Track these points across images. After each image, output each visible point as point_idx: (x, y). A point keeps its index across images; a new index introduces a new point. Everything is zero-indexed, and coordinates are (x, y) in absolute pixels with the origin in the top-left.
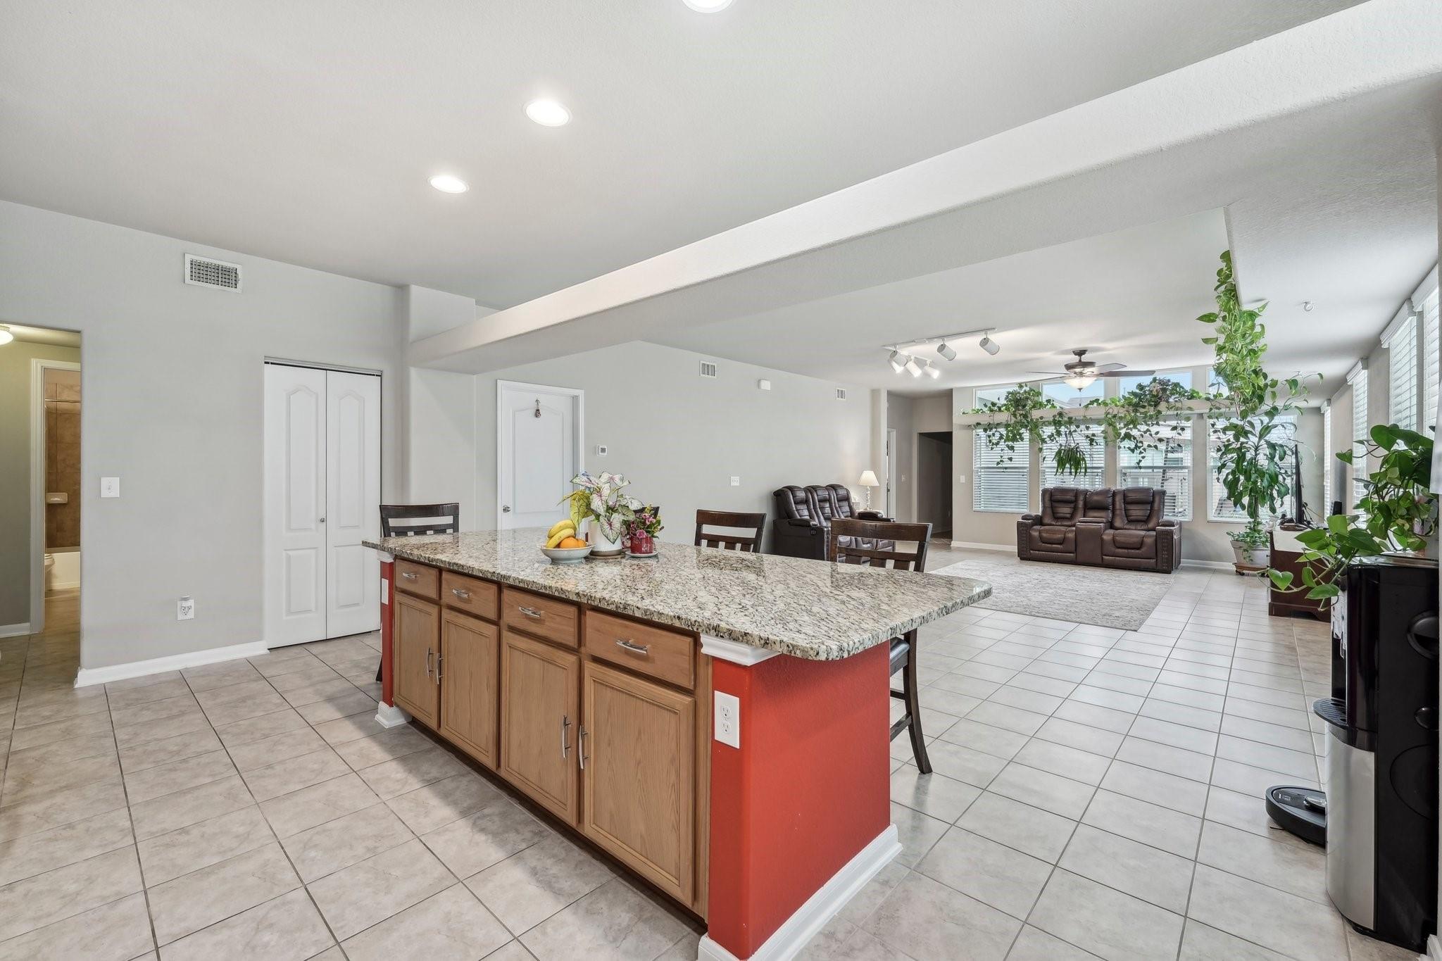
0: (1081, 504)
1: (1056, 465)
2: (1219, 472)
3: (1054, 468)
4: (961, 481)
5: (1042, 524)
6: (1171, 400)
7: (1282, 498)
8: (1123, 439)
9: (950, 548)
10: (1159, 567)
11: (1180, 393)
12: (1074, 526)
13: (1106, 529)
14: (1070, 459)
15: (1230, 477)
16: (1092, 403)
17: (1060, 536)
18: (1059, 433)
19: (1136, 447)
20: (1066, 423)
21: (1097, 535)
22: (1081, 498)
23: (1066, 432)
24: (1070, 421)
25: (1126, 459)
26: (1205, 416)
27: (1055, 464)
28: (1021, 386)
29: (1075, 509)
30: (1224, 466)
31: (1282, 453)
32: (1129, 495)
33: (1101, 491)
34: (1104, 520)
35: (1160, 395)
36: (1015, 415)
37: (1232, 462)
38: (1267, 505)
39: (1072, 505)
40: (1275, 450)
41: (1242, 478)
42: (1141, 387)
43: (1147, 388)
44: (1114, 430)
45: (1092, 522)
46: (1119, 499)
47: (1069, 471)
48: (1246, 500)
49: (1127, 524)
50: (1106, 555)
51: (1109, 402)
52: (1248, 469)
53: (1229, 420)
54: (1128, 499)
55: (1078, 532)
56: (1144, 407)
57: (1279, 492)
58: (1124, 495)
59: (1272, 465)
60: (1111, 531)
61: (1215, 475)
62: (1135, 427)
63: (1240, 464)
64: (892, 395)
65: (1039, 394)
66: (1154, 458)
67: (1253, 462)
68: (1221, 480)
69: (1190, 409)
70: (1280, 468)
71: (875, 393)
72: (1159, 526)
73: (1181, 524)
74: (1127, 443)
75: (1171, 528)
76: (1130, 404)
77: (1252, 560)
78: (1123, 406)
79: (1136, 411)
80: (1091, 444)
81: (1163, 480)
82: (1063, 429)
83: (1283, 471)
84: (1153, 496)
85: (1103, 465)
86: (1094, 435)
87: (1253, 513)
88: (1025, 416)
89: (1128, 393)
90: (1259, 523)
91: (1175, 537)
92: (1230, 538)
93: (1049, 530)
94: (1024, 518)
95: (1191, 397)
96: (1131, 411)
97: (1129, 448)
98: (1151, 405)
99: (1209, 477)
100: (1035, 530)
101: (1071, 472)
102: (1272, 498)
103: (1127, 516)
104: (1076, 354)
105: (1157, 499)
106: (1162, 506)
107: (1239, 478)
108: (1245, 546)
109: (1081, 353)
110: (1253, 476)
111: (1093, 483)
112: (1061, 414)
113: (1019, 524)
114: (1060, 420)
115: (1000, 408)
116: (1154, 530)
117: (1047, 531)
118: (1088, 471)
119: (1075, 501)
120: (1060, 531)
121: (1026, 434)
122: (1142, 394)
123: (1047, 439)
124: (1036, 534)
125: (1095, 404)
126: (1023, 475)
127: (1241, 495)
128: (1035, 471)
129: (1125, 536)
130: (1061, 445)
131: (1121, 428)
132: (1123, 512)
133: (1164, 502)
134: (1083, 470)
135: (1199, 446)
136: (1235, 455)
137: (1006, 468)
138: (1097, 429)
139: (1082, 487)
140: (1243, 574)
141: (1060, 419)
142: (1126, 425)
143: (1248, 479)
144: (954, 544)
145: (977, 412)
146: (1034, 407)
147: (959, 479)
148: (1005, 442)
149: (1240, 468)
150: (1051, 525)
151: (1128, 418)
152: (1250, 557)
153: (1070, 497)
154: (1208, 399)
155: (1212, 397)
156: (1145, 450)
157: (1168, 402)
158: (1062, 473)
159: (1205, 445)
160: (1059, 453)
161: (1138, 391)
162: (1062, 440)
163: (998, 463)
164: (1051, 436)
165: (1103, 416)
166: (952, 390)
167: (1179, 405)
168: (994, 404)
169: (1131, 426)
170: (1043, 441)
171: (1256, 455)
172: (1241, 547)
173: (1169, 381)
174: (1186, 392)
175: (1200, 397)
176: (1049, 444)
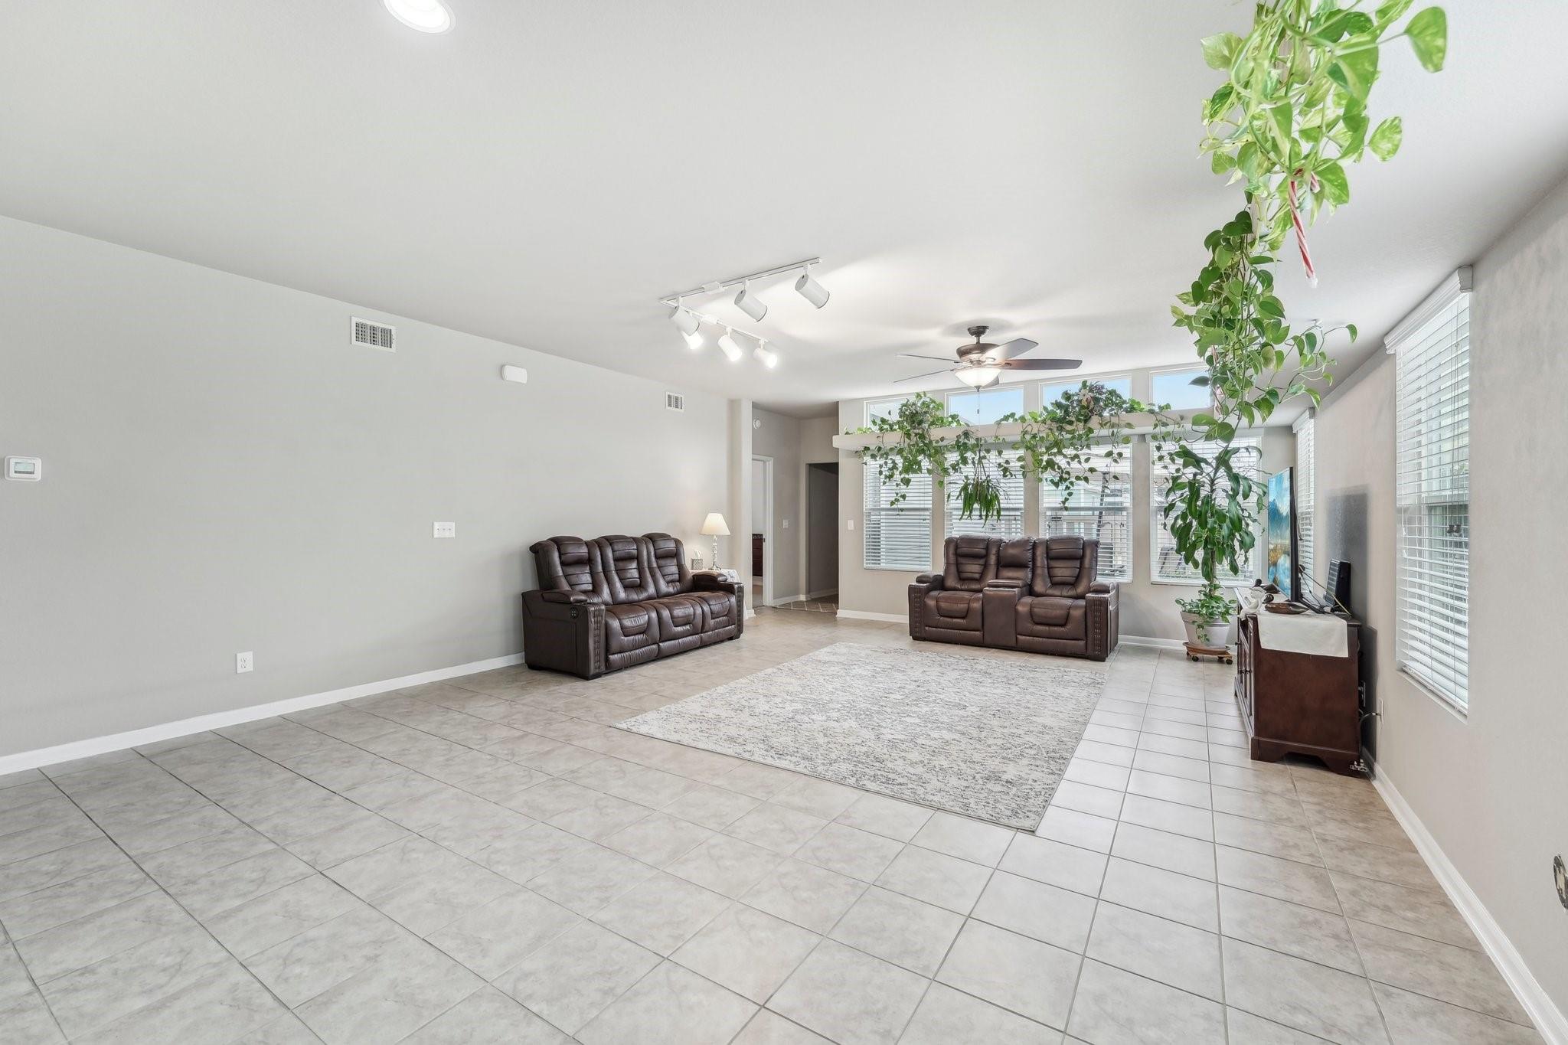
0: (993, 559)
1: (962, 506)
2: (1166, 516)
3: (961, 509)
4: (849, 528)
5: (943, 588)
6: (1106, 414)
7: (1246, 552)
8: (1045, 468)
9: (835, 619)
10: (1090, 652)
11: (1117, 405)
12: (980, 591)
13: (1022, 595)
14: (980, 496)
15: (1180, 522)
16: (1006, 418)
17: (963, 606)
18: (964, 461)
19: (1062, 479)
20: (974, 446)
21: (1010, 604)
22: (994, 551)
23: (973, 458)
24: (978, 446)
25: (1050, 497)
26: (1148, 438)
27: (960, 503)
28: (918, 395)
29: (986, 566)
30: (1172, 506)
31: (1247, 487)
32: (1054, 547)
33: (1018, 541)
34: (1020, 583)
35: (1091, 406)
36: (908, 435)
37: (1183, 501)
38: (1226, 562)
39: (982, 561)
40: (1238, 482)
41: (1195, 523)
42: (1067, 396)
43: (1076, 398)
44: (1033, 456)
45: (1002, 586)
46: (1040, 552)
47: (978, 513)
48: (1199, 555)
49: (1051, 587)
50: (1021, 635)
51: (1028, 417)
52: (1203, 511)
53: (1179, 441)
54: (1053, 553)
55: (985, 601)
56: (1071, 423)
57: (1242, 543)
58: (1047, 547)
59: (1233, 505)
60: (1028, 600)
61: (1161, 518)
62: (1060, 452)
63: (1193, 503)
64: (756, 406)
65: (940, 406)
66: (1085, 496)
67: (1208, 501)
68: (1169, 527)
69: (1129, 425)
70: (1243, 510)
71: (733, 405)
72: (1090, 592)
73: (1117, 587)
74: (1049, 475)
75: (1106, 595)
76: (1053, 420)
77: (1208, 640)
78: (1044, 422)
79: (1061, 429)
80: (1005, 476)
81: (1099, 526)
82: (969, 455)
83: (1246, 514)
84: (1084, 549)
85: (1022, 506)
86: (1007, 462)
87: (1209, 574)
88: (922, 437)
89: (1052, 404)
90: (1216, 587)
91: (1111, 608)
92: (1180, 608)
93: (949, 598)
94: (920, 580)
95: (1132, 409)
96: (1055, 430)
97: (1052, 481)
98: (1079, 420)
99: (1152, 522)
100: (932, 598)
101: (981, 516)
102: (1233, 552)
103: (1051, 577)
104: (972, 334)
105: (1088, 552)
106: (1094, 563)
107: (1191, 522)
108: (1200, 620)
109: (979, 331)
110: (1210, 521)
111: (1009, 530)
112: (966, 434)
113: (911, 589)
114: (968, 443)
115: (891, 426)
116: (1082, 597)
117: (947, 599)
118: (1002, 513)
119: (986, 556)
120: (962, 599)
121: (926, 464)
122: (1068, 406)
123: (951, 471)
124: (931, 603)
125: (1011, 420)
126: (924, 520)
127: (1194, 547)
128: (938, 514)
129: (1045, 606)
130: (966, 477)
131: (1042, 454)
132: (1046, 570)
133: (1097, 558)
134: (995, 513)
135: (1141, 480)
136: (1186, 492)
137: (902, 510)
138: (1011, 455)
139: (994, 536)
140: (1196, 660)
141: (966, 441)
142: (1048, 449)
143: (1203, 524)
144: (841, 613)
145: (865, 432)
146: (933, 423)
147: (847, 524)
148: (901, 473)
149: (1193, 509)
150: (955, 589)
151: (1051, 438)
152: (1206, 635)
153: (979, 549)
154: (1152, 412)
155: (1156, 409)
156: (1072, 483)
157: (1101, 415)
158: (970, 515)
159: (1147, 478)
160: (965, 488)
161: (1064, 402)
162: (968, 470)
163: (892, 503)
164: (955, 467)
165: (1018, 438)
166: (837, 403)
167: (1115, 420)
168: (883, 421)
169: (1055, 450)
170: (945, 471)
171: (1212, 491)
172: (1194, 622)
173: (1103, 387)
174: (1124, 402)
175: (1141, 410)
176: (954, 476)
